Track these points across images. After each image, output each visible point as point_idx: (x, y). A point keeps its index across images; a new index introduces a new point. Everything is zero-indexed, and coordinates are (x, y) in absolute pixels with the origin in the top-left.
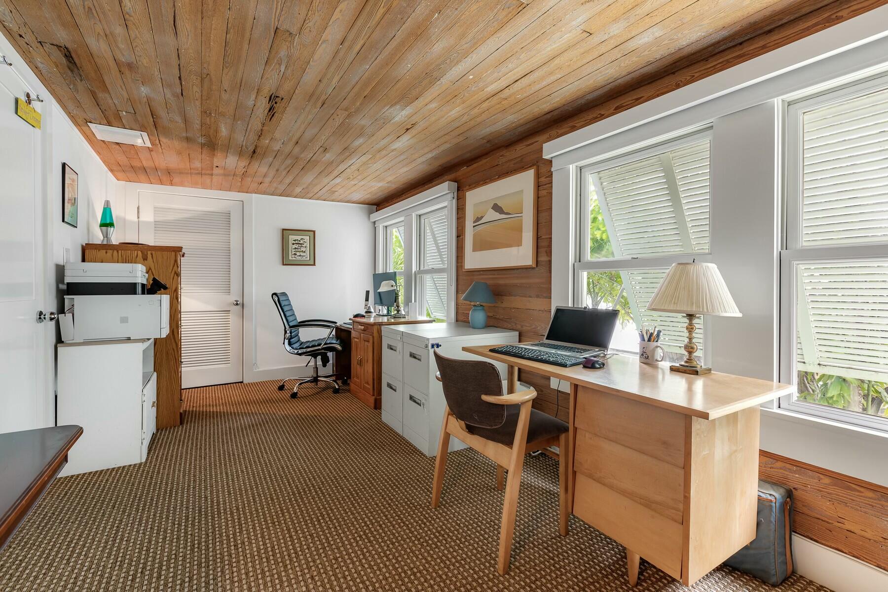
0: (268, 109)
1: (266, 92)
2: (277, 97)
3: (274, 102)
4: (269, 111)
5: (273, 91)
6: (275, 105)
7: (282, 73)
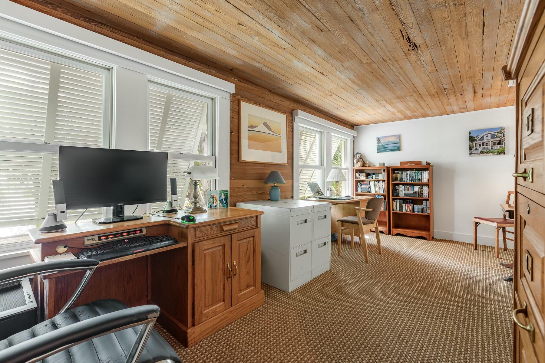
0: (411, 38)
1: (422, 48)
2: (413, 49)
3: (412, 45)
4: (408, 38)
5: (419, 51)
6: (409, 44)
7: (422, 61)
